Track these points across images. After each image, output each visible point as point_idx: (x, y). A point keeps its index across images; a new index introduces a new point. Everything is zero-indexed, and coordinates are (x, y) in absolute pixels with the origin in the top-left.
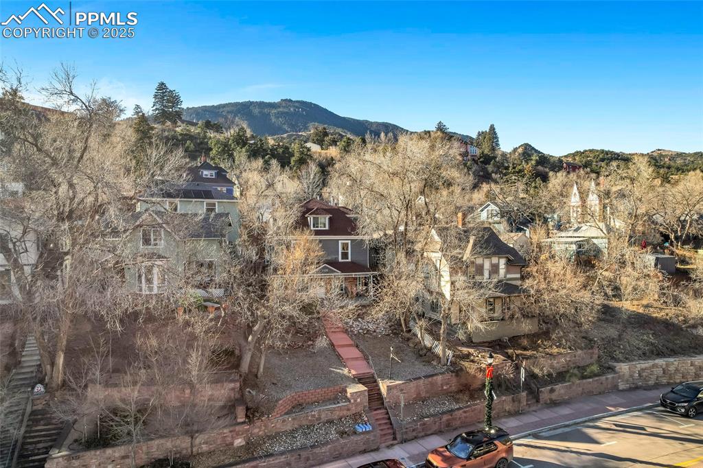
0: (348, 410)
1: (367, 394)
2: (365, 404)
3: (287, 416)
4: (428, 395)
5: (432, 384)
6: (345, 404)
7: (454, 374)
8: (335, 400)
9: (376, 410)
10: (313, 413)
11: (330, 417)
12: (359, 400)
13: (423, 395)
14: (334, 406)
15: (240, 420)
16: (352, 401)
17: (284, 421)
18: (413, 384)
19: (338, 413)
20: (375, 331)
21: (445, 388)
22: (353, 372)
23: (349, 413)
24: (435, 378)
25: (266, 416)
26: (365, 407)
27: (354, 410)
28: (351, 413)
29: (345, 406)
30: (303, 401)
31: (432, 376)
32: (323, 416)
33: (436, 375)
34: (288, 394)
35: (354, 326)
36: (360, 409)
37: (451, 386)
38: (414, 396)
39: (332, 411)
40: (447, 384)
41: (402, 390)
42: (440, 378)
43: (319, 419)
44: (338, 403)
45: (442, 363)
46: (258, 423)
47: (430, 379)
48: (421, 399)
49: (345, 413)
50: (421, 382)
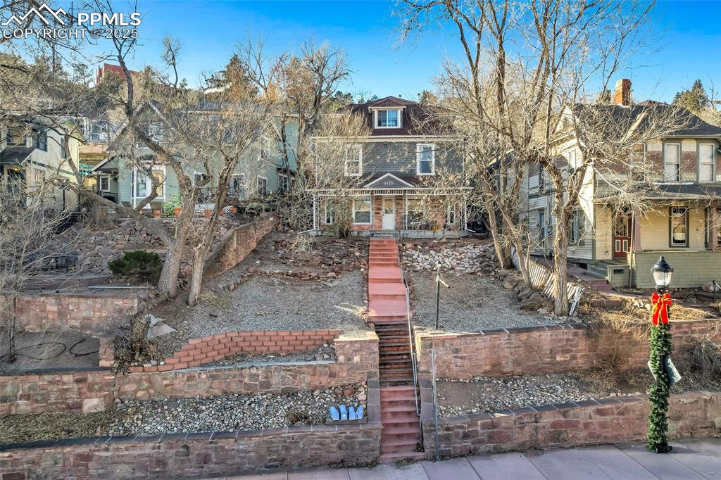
0: (332, 375)
1: (376, 349)
2: (372, 370)
3: (198, 369)
4: (519, 370)
5: (529, 347)
6: (326, 362)
7: (580, 331)
8: (309, 353)
9: (396, 384)
10: (254, 371)
11: (290, 383)
12: (357, 359)
13: (508, 368)
14: (303, 363)
15: (103, 363)
16: (341, 358)
17: (190, 378)
18: (483, 342)
19: (308, 379)
20: (452, 269)
21: (559, 358)
22: (372, 313)
23: (333, 383)
24: (535, 334)
25: (154, 362)
26: (370, 375)
27: (344, 376)
28: (340, 383)
29: (325, 366)
30: (251, 349)
31: (529, 330)
32: (275, 380)
33: (539, 328)
34: (221, 333)
36: (358, 377)
37: (574, 358)
38: (488, 368)
39: (296, 373)
40: (565, 351)
41: (457, 351)
42: (547, 335)
43: (266, 384)
44: (315, 359)
45: (558, 310)
46: (135, 374)
47: (524, 336)
48: (498, 374)
49: (325, 380)
50: (503, 338)
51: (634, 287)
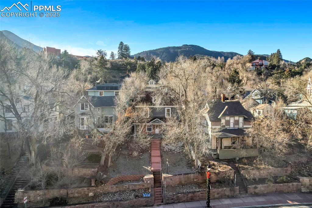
0: (143, 186)
1: (153, 179)
2: (152, 184)
3: (113, 186)
4: (186, 183)
5: (188, 178)
6: (142, 183)
7: (200, 174)
8: (138, 180)
9: (157, 187)
10: (126, 185)
11: (134, 188)
12: (149, 182)
13: (183, 183)
14: (137, 183)
15: (92, 185)
16: (145, 182)
17: (112, 188)
18: (177, 177)
19: (138, 187)
21: (195, 180)
22: (152, 169)
23: (143, 188)
24: (189, 175)
25: (104, 184)
26: (152, 185)
27: (146, 186)
28: (145, 188)
29: (142, 184)
30: (124, 180)
31: (188, 174)
32: (130, 187)
33: (190, 174)
34: (118, 176)
35: (165, 147)
36: (149, 186)
37: (198, 180)
38: (178, 183)
39: (135, 185)
40: (196, 179)
41: (171, 179)
42: (192, 175)
43: (129, 188)
44: (139, 182)
45: (196, 168)
46: (100, 187)
47: (187, 175)
48: (181, 185)
49: (142, 187)
50: (182, 176)
51: (219, 159)
